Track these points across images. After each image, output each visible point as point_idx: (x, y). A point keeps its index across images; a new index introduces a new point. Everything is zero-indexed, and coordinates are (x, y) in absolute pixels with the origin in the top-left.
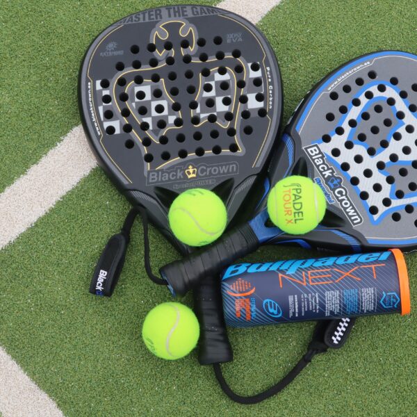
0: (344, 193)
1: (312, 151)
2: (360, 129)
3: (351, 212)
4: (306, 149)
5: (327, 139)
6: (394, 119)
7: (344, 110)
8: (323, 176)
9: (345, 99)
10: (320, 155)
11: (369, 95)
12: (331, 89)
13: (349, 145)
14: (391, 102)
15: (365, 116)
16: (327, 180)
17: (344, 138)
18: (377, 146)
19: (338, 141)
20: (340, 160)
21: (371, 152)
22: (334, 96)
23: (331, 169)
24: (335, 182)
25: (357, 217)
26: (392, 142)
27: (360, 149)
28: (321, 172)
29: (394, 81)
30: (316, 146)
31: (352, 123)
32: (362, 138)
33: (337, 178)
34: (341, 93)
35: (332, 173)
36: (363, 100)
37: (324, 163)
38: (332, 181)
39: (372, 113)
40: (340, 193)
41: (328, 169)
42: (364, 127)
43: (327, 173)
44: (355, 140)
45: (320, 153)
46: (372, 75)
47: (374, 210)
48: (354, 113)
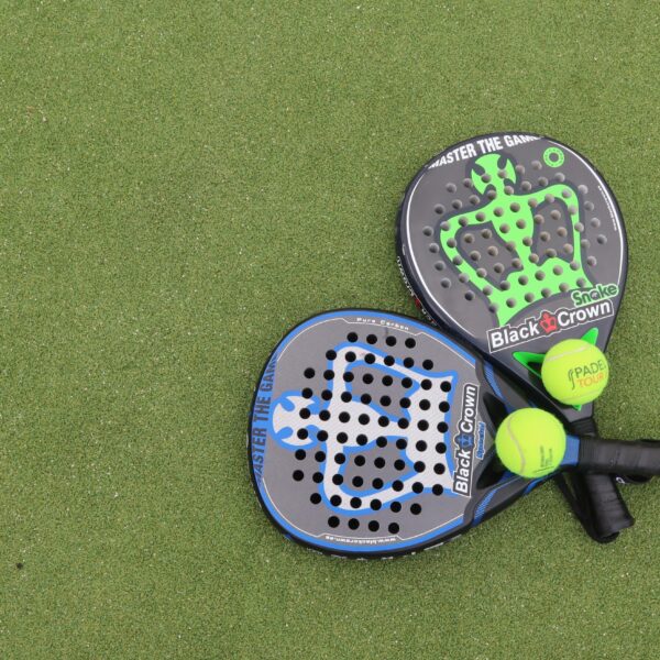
0: (463, 424)
1: (463, 487)
2: (396, 475)
3: (470, 401)
4: (468, 494)
5: (438, 490)
6: (350, 460)
7: (396, 506)
8: (471, 455)
9: (385, 517)
10: (458, 477)
11: (356, 503)
12: (392, 538)
13: (420, 467)
14: (338, 480)
15: (378, 484)
16: (470, 448)
17: (419, 477)
18: (391, 445)
19: (428, 479)
20: (442, 459)
21: (402, 444)
22: (394, 528)
23: (457, 456)
24: (464, 440)
25: (468, 392)
26: (372, 438)
27: (412, 455)
28: (470, 460)
29: (316, 499)
30: (454, 490)
31: (398, 486)
32: (400, 465)
33: (460, 444)
34: (384, 526)
35: (460, 451)
36: (366, 502)
37: (461, 467)
38: (466, 443)
39: (368, 482)
40: (467, 427)
41: (460, 458)
42: (389, 473)
43: (465, 454)
44: (409, 468)
45: (456, 480)
46: (334, 522)
47: (446, 387)
48: (387, 495)
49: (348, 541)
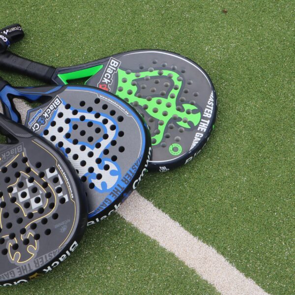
0: (36, 129)
1: (57, 101)
2: (80, 123)
4: (57, 97)
5: (68, 107)
6: (94, 142)
7: (90, 110)
8: (44, 113)
9: (98, 108)
10: (56, 107)
11: (105, 122)
12: (101, 97)
13: (68, 121)
14: (106, 137)
15: (90, 124)
16: (42, 116)
17: (71, 116)
18: (72, 138)
19: (68, 114)
20: (56, 119)
21: (68, 136)
22: (97, 101)
23: (49, 116)
24: (42, 121)
26: (78, 146)
27: (67, 128)
28: (46, 111)
29: (121, 134)
30: (61, 102)
31: (83, 118)
32: (75, 127)
33: (45, 121)
34: (101, 104)
35: (47, 118)
36: (101, 119)
37: (51, 110)
38: (42, 120)
39: (94, 127)
40: (36, 126)
41: (49, 114)
42: (83, 126)
43: (46, 115)
44: (72, 123)
45: (57, 106)
46: (121, 119)
48: (90, 117)
49: (120, 107)
